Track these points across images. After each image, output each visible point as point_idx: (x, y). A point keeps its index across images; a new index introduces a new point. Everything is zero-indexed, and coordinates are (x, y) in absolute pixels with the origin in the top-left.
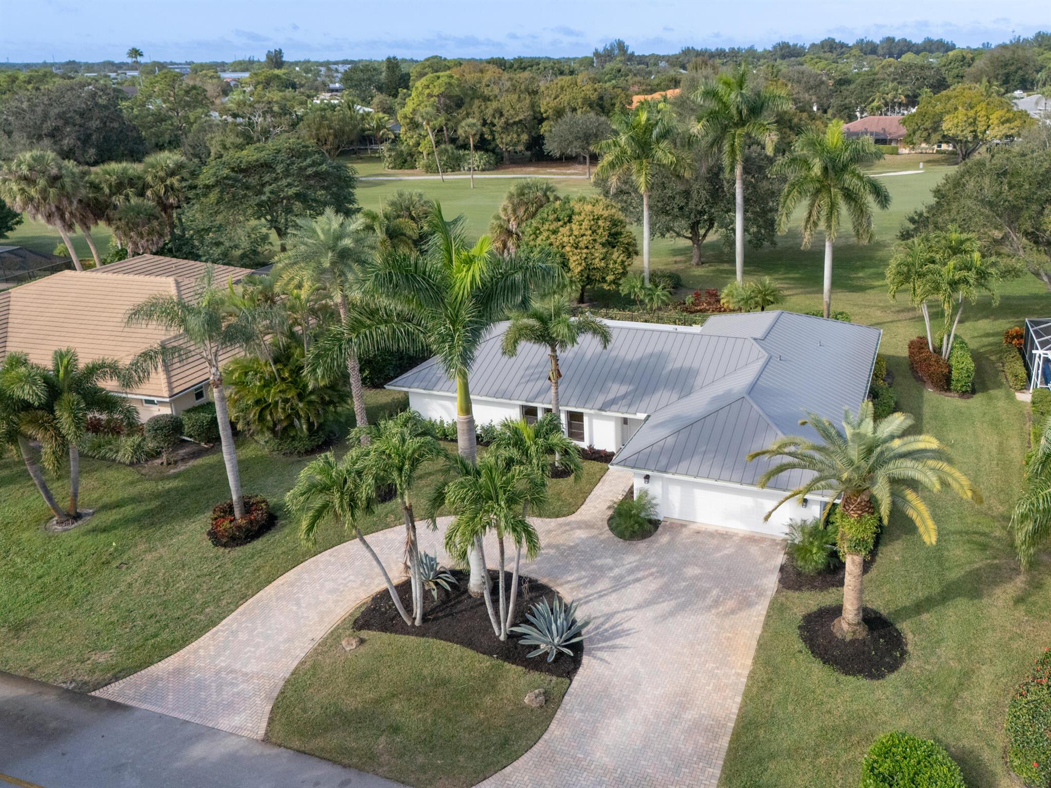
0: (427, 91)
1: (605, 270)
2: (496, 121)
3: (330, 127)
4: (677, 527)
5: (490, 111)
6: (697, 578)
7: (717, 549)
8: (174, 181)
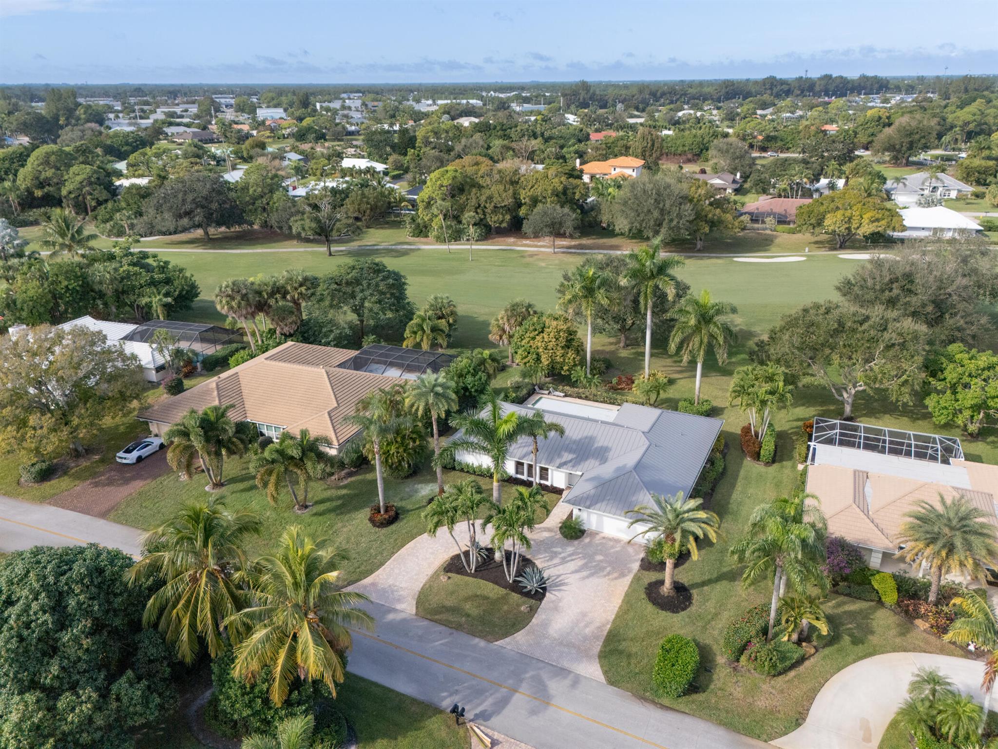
0: (439, 183)
1: (563, 363)
2: (487, 205)
3: (368, 203)
4: (594, 534)
5: (483, 198)
6: (601, 561)
7: (612, 547)
8: (303, 289)
